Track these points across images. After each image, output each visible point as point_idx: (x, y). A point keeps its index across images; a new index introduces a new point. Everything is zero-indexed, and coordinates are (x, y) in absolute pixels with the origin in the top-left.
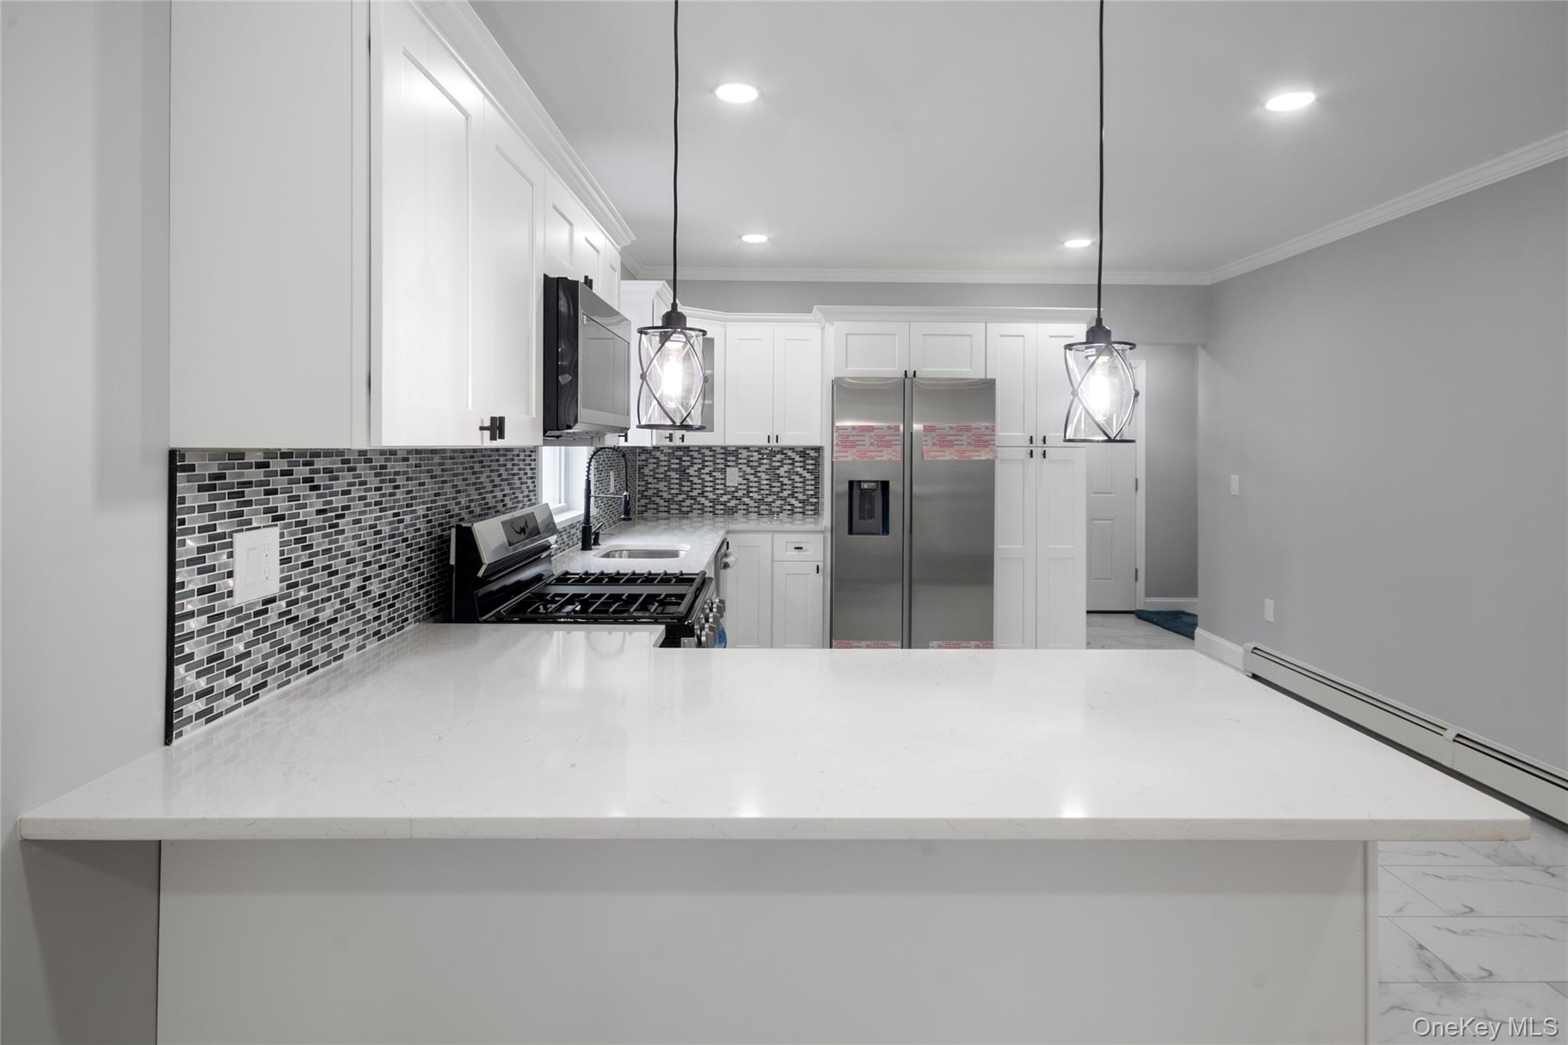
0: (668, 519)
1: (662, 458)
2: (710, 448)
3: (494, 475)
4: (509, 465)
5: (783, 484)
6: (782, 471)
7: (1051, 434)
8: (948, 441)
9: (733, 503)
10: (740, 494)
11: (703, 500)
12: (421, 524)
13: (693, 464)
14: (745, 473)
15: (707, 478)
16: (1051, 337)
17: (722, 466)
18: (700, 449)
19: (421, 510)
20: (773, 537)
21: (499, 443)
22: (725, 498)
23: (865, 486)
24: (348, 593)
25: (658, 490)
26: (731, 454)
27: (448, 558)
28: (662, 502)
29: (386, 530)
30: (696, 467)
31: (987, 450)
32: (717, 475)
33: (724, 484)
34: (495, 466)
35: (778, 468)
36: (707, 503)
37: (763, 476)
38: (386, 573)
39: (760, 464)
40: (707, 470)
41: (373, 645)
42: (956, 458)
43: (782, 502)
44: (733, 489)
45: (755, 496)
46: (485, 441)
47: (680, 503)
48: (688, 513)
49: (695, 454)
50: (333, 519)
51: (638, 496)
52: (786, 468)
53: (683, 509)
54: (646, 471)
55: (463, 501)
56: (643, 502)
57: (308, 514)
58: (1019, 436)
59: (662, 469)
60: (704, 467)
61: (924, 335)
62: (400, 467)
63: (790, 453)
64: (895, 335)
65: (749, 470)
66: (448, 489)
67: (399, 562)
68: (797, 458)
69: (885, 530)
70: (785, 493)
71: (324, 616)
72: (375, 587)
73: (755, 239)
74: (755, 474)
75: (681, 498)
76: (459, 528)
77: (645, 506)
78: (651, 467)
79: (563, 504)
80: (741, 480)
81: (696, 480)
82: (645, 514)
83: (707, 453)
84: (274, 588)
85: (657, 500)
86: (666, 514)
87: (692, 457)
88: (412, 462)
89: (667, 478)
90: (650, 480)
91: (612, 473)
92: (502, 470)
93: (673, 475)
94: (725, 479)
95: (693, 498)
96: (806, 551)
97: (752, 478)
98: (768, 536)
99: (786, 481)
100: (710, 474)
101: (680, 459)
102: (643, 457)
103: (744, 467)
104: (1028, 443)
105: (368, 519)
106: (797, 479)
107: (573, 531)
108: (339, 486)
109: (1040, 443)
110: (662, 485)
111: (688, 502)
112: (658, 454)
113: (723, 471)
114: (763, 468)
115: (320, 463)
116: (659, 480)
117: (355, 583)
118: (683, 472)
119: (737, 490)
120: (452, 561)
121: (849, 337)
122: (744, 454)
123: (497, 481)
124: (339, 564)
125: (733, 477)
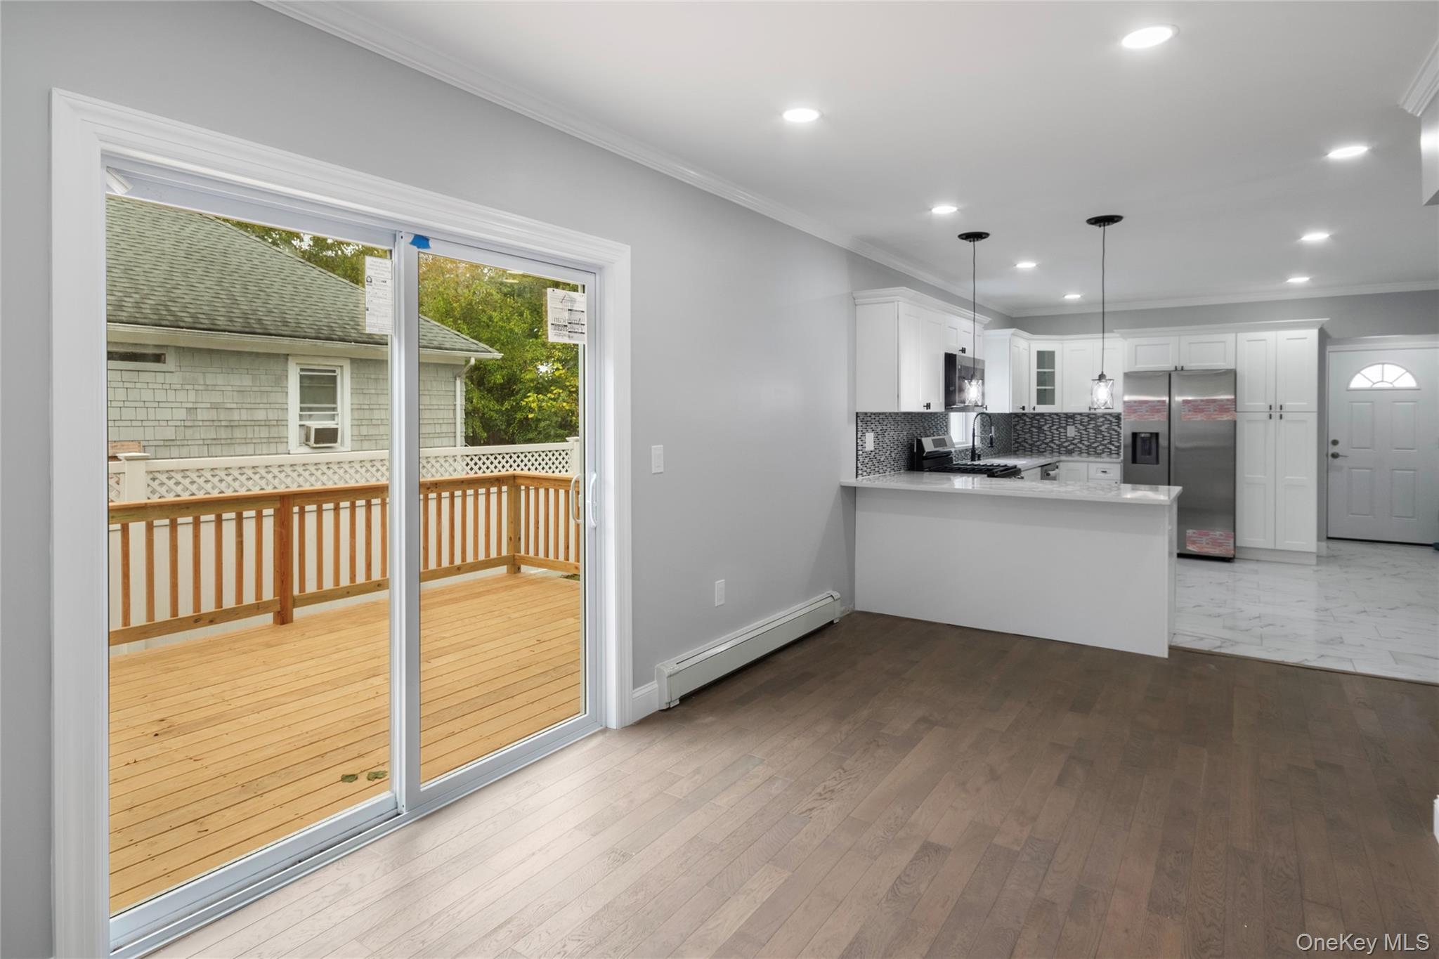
0: (1031, 455)
1: (1028, 420)
2: (1057, 414)
3: (930, 424)
4: (936, 420)
5: (1104, 436)
6: (1103, 428)
7: (1288, 404)
8: (1199, 409)
9: (1072, 447)
10: (1076, 441)
11: (1052, 445)
12: (905, 438)
13: (1046, 424)
14: (1079, 429)
15: (1055, 432)
16: (1288, 339)
17: (1064, 425)
18: (1050, 415)
19: (905, 433)
20: (1088, 466)
21: (929, 411)
22: (1066, 444)
23: (1143, 435)
24: (887, 454)
25: (1025, 439)
26: (1070, 417)
27: (914, 450)
28: (1027, 446)
29: (896, 438)
30: (1048, 426)
31: (1228, 414)
32: (1062, 430)
33: (1066, 436)
34: (930, 420)
35: (1101, 426)
36: (1055, 447)
37: (1091, 431)
38: (896, 451)
39: (1089, 424)
40: (1055, 427)
41: (892, 472)
42: (1205, 419)
43: (1104, 447)
44: (1072, 439)
45: (1086, 443)
46: (924, 410)
47: (1038, 446)
48: (1043, 452)
49: (1048, 418)
50: (884, 431)
51: (1013, 442)
52: (1106, 426)
53: (1041, 450)
54: (1018, 428)
55: (919, 432)
56: (1016, 445)
57: (878, 430)
58: (1262, 405)
59: (1028, 427)
60: (1053, 425)
61: (1190, 343)
62: (899, 419)
63: (1108, 417)
64: (1168, 344)
65: (1081, 427)
66: (913, 427)
67: (900, 449)
68: (1114, 420)
69: (1157, 462)
70: (1106, 442)
71: (882, 459)
72: (893, 455)
73: (1073, 297)
74: (1085, 430)
75: (1038, 443)
76: (917, 440)
77: (1017, 447)
78: (1021, 425)
79: (964, 440)
80: (1077, 434)
81: (1048, 433)
82: (1018, 453)
83: (1055, 417)
84: (872, 449)
85: (1025, 444)
86: (1030, 453)
87: (1045, 419)
88: (903, 417)
89: (1031, 432)
90: (1020, 433)
91: (993, 428)
92: (933, 422)
93: (1035, 430)
94: (1066, 432)
95: (1046, 444)
96: (1110, 473)
97: (1084, 432)
98: (1085, 464)
99: (1106, 434)
100: (1057, 429)
101: (1038, 420)
102: (1016, 419)
103: (1079, 426)
104: (1268, 409)
105: (891, 434)
106: (1113, 433)
107: (968, 453)
108: (885, 423)
109: (1278, 409)
110: (1027, 436)
111: (1044, 446)
112: (1025, 418)
113: (1065, 428)
114: (1091, 426)
115: (881, 417)
116: (1026, 433)
117: (888, 452)
118: (1040, 428)
119: (1074, 439)
120: (915, 451)
121: (1138, 348)
122: (1079, 418)
123: (931, 426)
124: (885, 446)
125: (1071, 431)
